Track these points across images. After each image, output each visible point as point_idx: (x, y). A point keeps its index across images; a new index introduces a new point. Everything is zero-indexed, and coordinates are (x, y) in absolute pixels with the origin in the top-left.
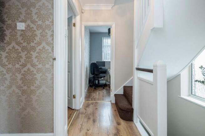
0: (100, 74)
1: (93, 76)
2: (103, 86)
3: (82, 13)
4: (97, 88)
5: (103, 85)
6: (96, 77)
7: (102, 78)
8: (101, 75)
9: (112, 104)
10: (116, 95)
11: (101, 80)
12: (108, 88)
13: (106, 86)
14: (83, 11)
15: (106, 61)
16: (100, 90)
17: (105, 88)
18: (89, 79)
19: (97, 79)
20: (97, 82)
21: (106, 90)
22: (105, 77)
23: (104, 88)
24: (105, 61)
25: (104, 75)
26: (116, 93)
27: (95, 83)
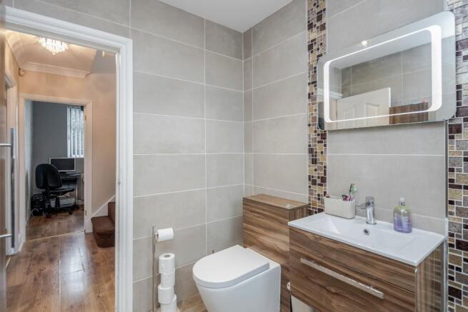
0: (61, 186)
1: (43, 192)
2: (70, 210)
3: (20, 75)
4: (54, 216)
5: (69, 207)
6: (52, 193)
7: (68, 194)
8: (63, 187)
9: (86, 234)
10: (93, 220)
11: (63, 198)
12: (80, 211)
13: (76, 209)
14: (22, 73)
15: (77, 159)
16: (61, 218)
17: (75, 213)
18: (32, 199)
19: (52, 197)
20: (53, 203)
21: (77, 215)
22: (73, 190)
23: (71, 214)
24: (73, 156)
25: (71, 187)
26: (94, 215)
27: (49, 206)
